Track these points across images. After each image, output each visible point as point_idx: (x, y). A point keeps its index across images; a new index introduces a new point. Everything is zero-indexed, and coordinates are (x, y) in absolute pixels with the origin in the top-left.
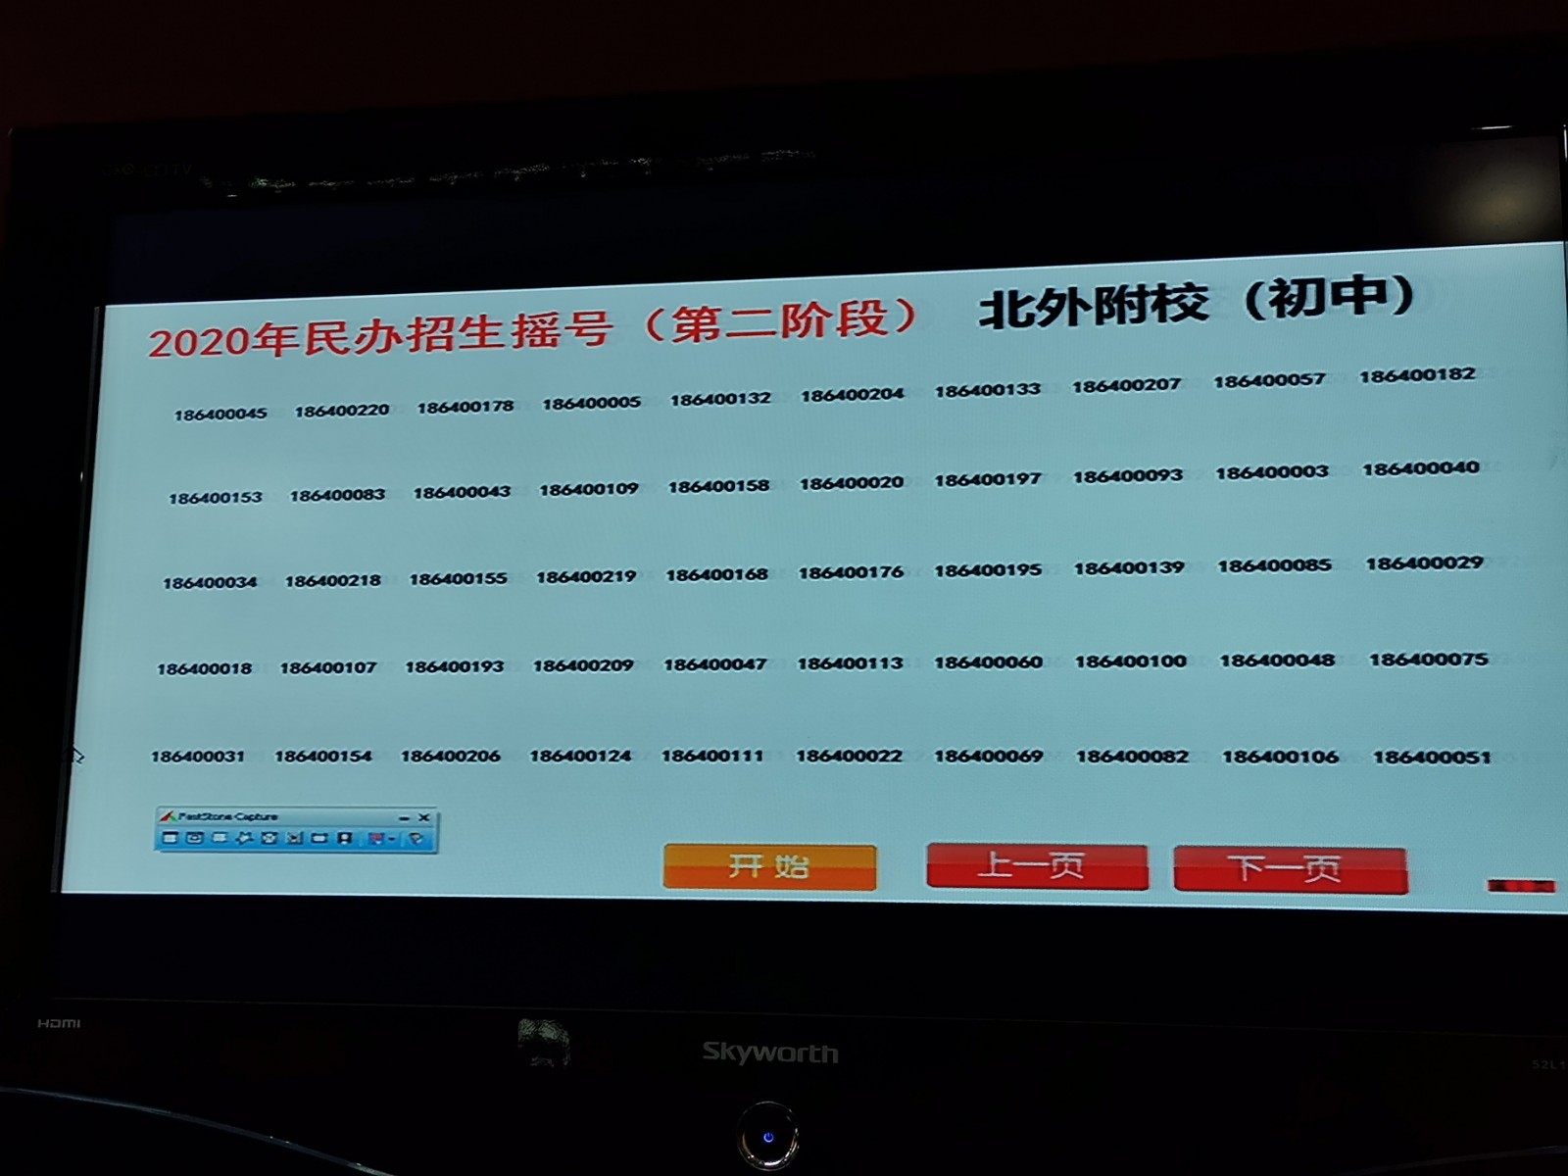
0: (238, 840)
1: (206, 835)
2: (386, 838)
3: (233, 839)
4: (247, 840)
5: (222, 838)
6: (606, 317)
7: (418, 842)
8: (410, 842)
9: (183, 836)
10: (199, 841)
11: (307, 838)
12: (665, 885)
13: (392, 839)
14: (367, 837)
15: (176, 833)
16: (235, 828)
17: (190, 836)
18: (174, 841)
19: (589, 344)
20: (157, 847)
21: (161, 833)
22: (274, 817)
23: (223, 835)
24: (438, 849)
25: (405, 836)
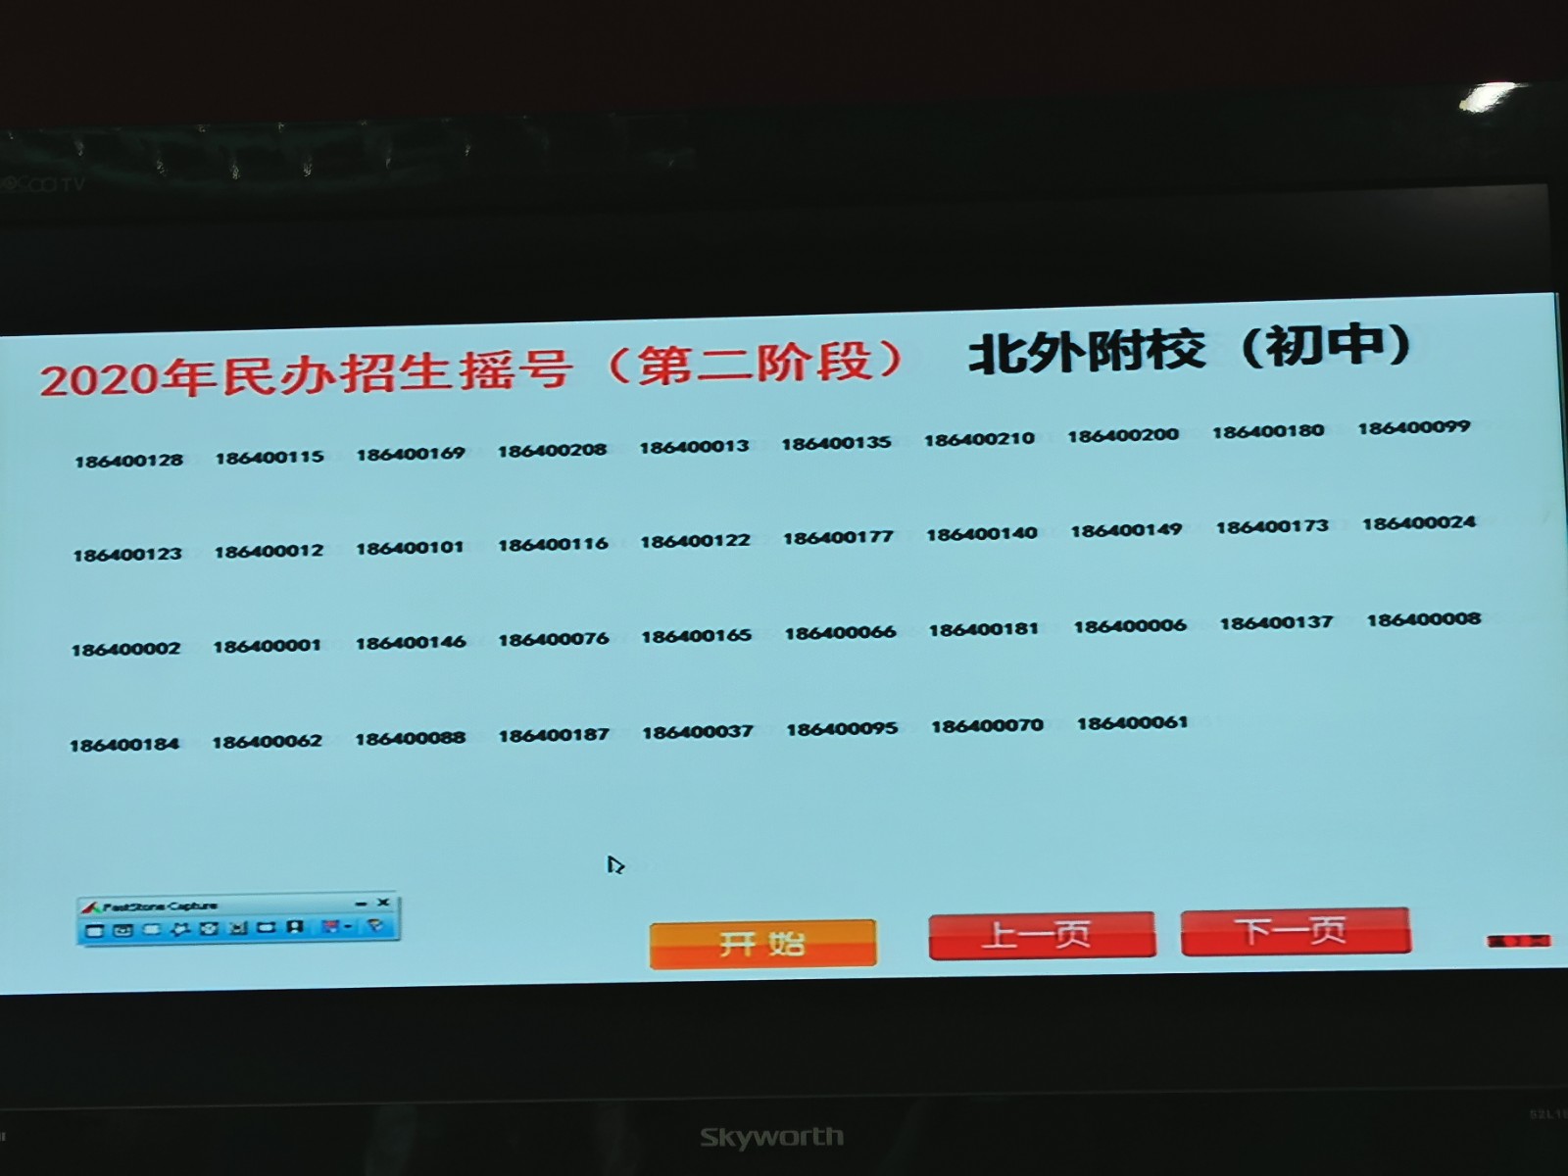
0: (173, 931)
1: (135, 927)
2: (342, 925)
3: (168, 932)
4: (182, 933)
5: (153, 930)
6: (565, 356)
7: (378, 928)
8: (370, 929)
9: (109, 930)
10: (128, 934)
11: (252, 928)
12: (651, 966)
13: (348, 926)
14: (319, 925)
15: (101, 926)
16: (169, 918)
17: (117, 929)
18: (99, 934)
19: (547, 386)
20: (80, 942)
21: (83, 927)
22: (214, 906)
23: (156, 927)
24: (400, 934)
25: (363, 922)
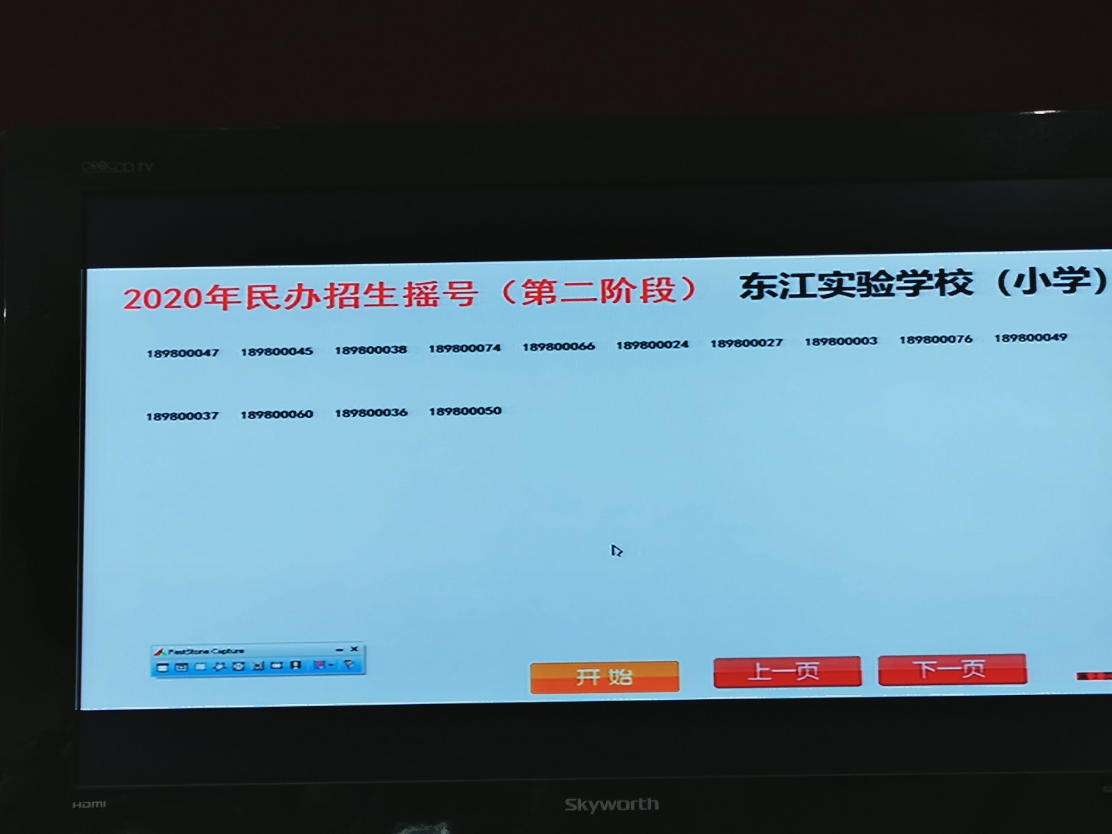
0: (215, 668)
1: (189, 665)
2: (327, 664)
3: (211, 668)
4: (221, 669)
5: (202, 667)
6: (473, 285)
7: (351, 666)
8: (345, 667)
9: (172, 667)
10: (184, 670)
11: (267, 665)
12: (532, 692)
13: (331, 665)
14: (312, 664)
15: (167, 665)
16: (212, 659)
17: (178, 666)
18: (165, 670)
19: (461, 305)
20: (153, 675)
21: (155, 665)
22: (242, 651)
23: (203, 665)
24: (365, 671)
25: (341, 663)
